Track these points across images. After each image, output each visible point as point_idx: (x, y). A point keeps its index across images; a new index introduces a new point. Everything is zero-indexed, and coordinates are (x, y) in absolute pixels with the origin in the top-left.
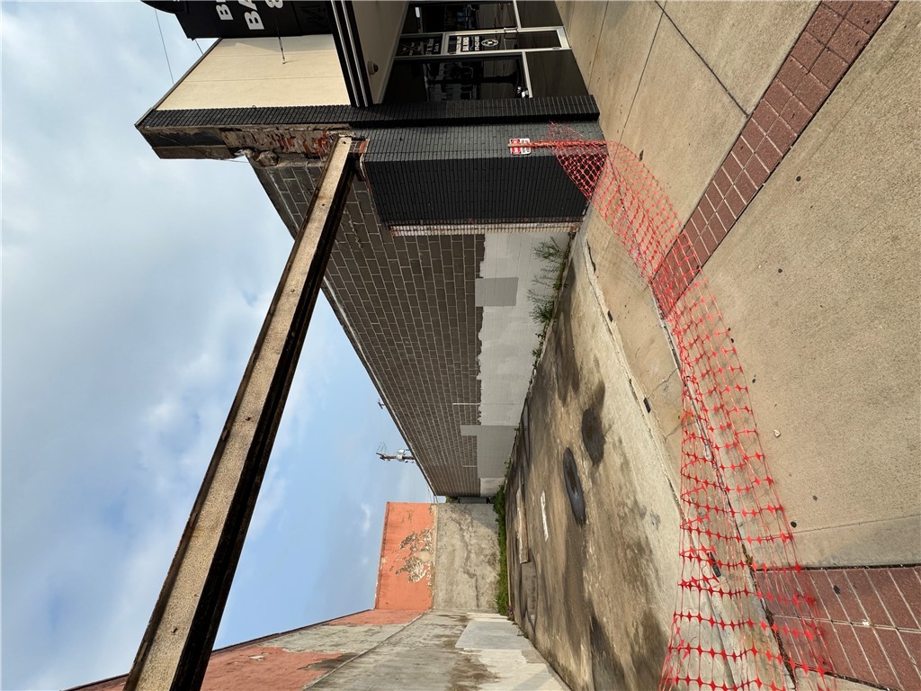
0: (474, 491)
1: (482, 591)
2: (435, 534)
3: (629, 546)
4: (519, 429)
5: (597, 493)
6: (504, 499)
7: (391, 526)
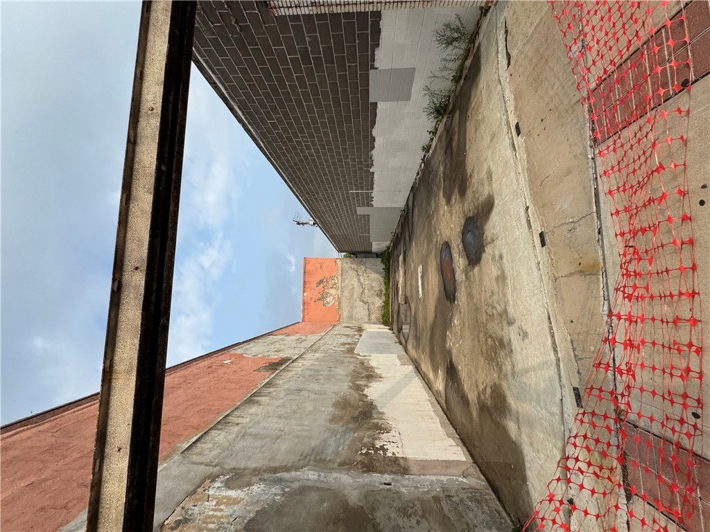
0: (368, 250)
1: (372, 312)
2: (339, 278)
3: (490, 337)
4: (404, 211)
5: (469, 287)
6: (389, 256)
7: (308, 273)
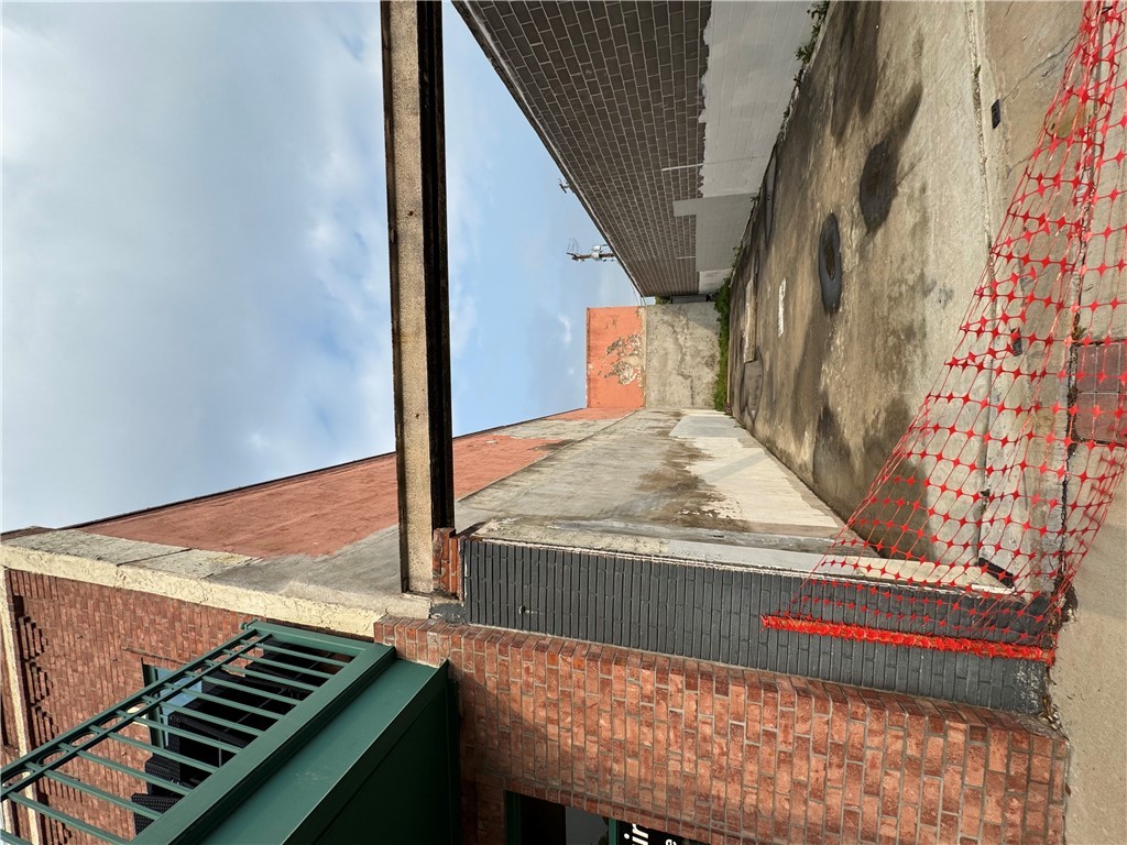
0: (691, 288)
1: (697, 391)
2: (644, 338)
4: (758, 198)
5: (864, 272)
6: (729, 295)
7: (595, 333)
